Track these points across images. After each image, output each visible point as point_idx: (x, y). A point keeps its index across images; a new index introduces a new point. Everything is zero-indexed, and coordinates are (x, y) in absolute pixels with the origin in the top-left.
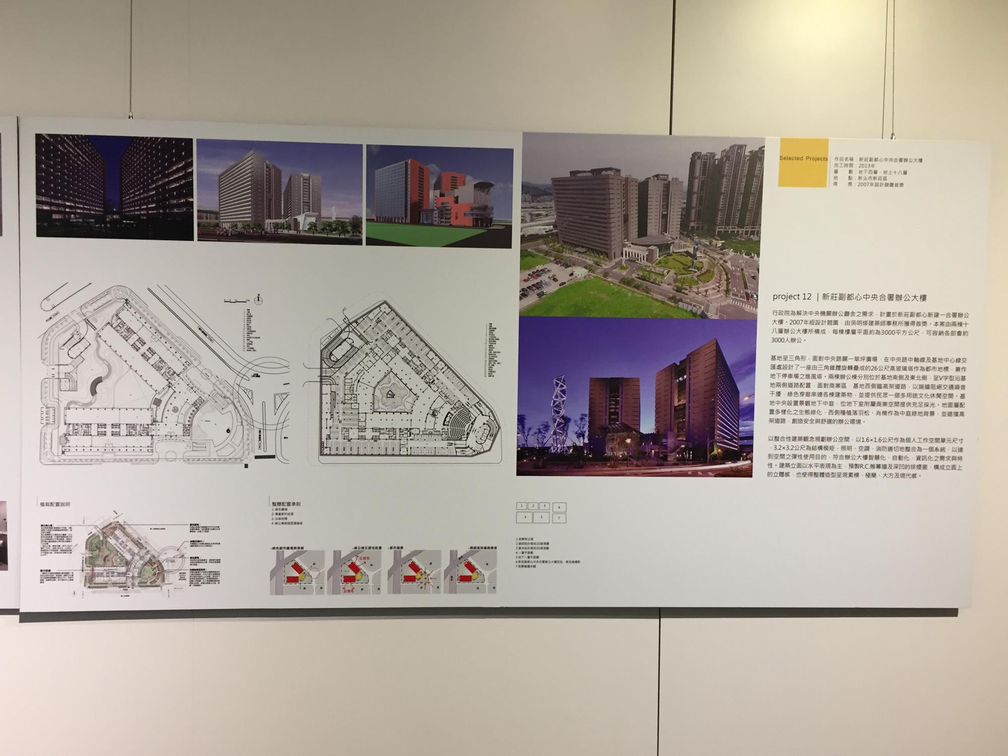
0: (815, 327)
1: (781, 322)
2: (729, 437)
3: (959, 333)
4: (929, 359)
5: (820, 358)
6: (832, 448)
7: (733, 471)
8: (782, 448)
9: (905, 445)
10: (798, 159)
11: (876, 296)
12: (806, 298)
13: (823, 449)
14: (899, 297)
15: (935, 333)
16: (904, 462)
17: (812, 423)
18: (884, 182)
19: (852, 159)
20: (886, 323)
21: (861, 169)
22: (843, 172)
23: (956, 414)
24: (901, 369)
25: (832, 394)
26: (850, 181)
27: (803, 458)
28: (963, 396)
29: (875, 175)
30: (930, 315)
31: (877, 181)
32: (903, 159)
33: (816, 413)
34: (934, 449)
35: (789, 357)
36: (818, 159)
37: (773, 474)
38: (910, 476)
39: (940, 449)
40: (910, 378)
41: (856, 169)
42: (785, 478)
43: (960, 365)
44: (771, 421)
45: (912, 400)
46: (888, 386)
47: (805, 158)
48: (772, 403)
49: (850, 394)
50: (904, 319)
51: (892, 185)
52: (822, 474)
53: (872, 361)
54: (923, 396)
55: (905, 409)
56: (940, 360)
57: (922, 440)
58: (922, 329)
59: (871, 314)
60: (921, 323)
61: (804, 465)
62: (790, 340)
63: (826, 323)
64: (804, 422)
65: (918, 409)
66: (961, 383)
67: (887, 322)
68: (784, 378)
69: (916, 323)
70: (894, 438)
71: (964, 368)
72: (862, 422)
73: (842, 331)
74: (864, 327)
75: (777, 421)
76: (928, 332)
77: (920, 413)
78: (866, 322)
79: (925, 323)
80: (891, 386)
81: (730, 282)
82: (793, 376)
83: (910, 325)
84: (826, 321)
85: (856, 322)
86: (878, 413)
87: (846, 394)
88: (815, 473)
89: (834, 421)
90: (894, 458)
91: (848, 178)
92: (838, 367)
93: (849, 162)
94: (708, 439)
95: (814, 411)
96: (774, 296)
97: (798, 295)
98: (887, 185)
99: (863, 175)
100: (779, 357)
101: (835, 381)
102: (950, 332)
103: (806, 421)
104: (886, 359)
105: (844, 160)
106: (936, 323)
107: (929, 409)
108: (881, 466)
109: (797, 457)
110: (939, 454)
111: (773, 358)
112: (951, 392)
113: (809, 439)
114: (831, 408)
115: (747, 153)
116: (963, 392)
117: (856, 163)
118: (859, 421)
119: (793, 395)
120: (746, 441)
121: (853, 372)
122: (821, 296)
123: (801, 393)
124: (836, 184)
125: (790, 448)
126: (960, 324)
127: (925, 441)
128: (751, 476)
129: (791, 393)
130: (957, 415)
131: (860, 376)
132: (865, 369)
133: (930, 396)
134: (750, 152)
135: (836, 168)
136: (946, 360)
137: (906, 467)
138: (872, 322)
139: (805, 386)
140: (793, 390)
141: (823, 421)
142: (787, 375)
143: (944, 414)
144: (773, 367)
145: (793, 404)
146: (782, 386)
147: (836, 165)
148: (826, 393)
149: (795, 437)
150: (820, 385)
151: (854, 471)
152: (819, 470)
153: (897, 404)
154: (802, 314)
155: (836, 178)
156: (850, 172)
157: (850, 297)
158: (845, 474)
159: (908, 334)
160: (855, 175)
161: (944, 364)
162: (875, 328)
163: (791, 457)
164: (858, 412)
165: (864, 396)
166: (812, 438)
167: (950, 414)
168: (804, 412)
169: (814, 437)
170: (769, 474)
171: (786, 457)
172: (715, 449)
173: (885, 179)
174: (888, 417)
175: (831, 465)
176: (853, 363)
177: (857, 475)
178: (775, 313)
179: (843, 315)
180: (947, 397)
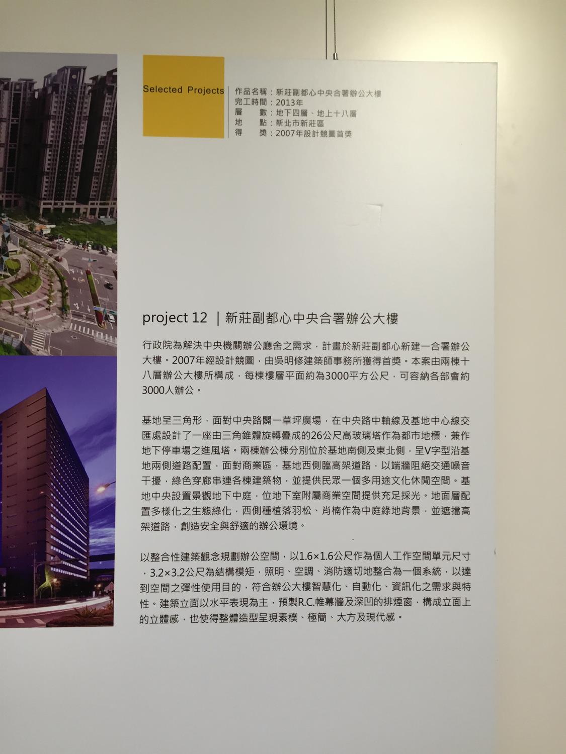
0: (215, 368)
1: (158, 359)
2: (71, 557)
3: (455, 376)
4: (406, 419)
5: (225, 419)
6: (250, 572)
7: (79, 615)
8: (164, 573)
9: (373, 564)
10: (174, 90)
11: (314, 317)
12: (199, 319)
13: (235, 574)
14: (353, 318)
15: (414, 376)
16: (371, 594)
17: (215, 529)
18: (320, 129)
19: (264, 92)
20: (333, 360)
21: (280, 107)
22: (251, 113)
23: (456, 511)
24: (362, 436)
25: (247, 480)
26: (263, 128)
27: (201, 589)
28: (466, 481)
29: (304, 118)
30: (404, 346)
31: (307, 128)
32: (349, 92)
33: (222, 512)
34: (423, 571)
35: (172, 418)
36: (208, 91)
37: (150, 619)
38: (384, 618)
39: (432, 571)
40: (376, 452)
41: (271, 108)
42: (170, 624)
43: (459, 429)
44: (145, 526)
45: (381, 488)
46: (341, 464)
47: (185, 90)
48: (145, 496)
49: (277, 480)
50: (362, 353)
51: (332, 134)
52: (234, 617)
53: (313, 424)
54: (400, 481)
55: (371, 503)
56: (425, 420)
57: (400, 556)
58: (393, 369)
59: (308, 345)
60: (391, 360)
61: (203, 602)
62: (173, 390)
63: (234, 361)
64: (200, 528)
65: (392, 503)
66: (461, 458)
67: (335, 358)
68: (165, 453)
69: (382, 360)
70: (353, 554)
71: (465, 434)
72: (299, 526)
73: (260, 375)
74: (295, 368)
75: (156, 527)
76: (404, 375)
77: (396, 509)
78: (300, 358)
79: (397, 360)
80: (346, 465)
81: (67, 294)
82: (181, 450)
83: (372, 363)
84: (234, 357)
85: (283, 359)
86: (326, 510)
87: (271, 479)
88: (222, 616)
89: (253, 524)
90: (356, 586)
91: (259, 122)
92: (257, 435)
93: (260, 97)
94: (35, 560)
95: (218, 509)
96: (144, 316)
97: (185, 315)
98: (324, 134)
99: (284, 118)
100: (157, 419)
101: (252, 458)
102: (439, 375)
103: (205, 526)
104: (336, 420)
105: (252, 94)
106: (416, 359)
107: (411, 503)
108: (334, 601)
109: (191, 589)
110: (431, 579)
111: (146, 420)
112: (445, 473)
113: (211, 557)
114: (247, 503)
115: (88, 81)
116: (465, 473)
117: (272, 97)
118: (294, 525)
119: (182, 481)
120: (101, 563)
121: (281, 443)
122: (223, 317)
123: (194, 478)
124: (239, 132)
125: (179, 572)
126: (456, 361)
127: (406, 556)
128: (111, 623)
129: (178, 479)
130: (457, 513)
131: (294, 448)
132: (300, 436)
133: (411, 482)
134: (94, 79)
135: (238, 106)
136: (435, 420)
137: (376, 602)
138: (310, 358)
139: (202, 466)
140: (182, 473)
141: (234, 525)
142: (171, 449)
143: (435, 511)
144: (147, 435)
145: (182, 497)
146: (162, 467)
147: (238, 101)
148: (237, 478)
149: (187, 554)
150: (226, 465)
151: (288, 610)
152: (228, 610)
153: (356, 494)
154: (193, 346)
155: (238, 122)
156: (263, 112)
157: (271, 318)
158: (273, 617)
159: (369, 378)
160: (271, 118)
161: (431, 428)
162: (315, 368)
163: (180, 589)
164: (292, 510)
165: (301, 482)
166: (216, 554)
167: (446, 511)
168: (201, 510)
169: (219, 552)
170: (142, 619)
171: (172, 588)
172: (47, 578)
173: (321, 124)
174: (342, 517)
175: (249, 602)
176: (281, 427)
177: (294, 617)
178: (147, 346)
179: (262, 347)
180: (440, 482)
